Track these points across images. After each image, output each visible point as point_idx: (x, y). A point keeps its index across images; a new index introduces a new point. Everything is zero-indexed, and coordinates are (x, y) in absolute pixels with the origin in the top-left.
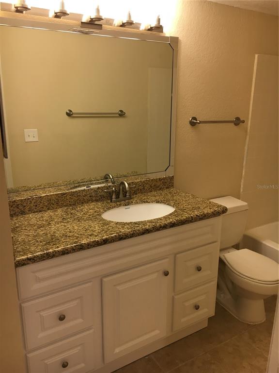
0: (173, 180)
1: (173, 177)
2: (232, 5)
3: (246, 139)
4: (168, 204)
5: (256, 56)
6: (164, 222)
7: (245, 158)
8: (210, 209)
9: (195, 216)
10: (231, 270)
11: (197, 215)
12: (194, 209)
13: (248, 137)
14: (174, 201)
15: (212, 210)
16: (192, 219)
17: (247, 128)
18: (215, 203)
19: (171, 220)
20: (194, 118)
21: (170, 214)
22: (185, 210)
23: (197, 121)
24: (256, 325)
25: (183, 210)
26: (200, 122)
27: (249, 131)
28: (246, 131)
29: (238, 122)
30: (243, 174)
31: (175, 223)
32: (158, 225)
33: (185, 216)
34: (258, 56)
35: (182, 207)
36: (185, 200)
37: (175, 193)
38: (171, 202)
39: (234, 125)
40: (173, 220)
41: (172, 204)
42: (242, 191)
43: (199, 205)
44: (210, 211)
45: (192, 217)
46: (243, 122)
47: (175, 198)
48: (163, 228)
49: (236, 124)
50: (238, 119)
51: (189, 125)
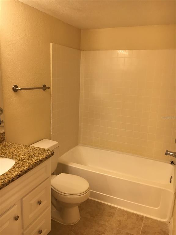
0: (5, 136)
1: (4, 133)
2: (33, 7)
3: (50, 99)
4: (6, 157)
5: (51, 44)
6: (10, 177)
7: (51, 112)
8: (43, 154)
9: (34, 163)
10: (57, 193)
11: (35, 163)
12: (30, 157)
13: (52, 98)
14: (11, 154)
15: (45, 155)
16: (33, 167)
17: (51, 92)
18: (44, 149)
19: (16, 173)
20: (16, 86)
21: (14, 167)
22: (24, 159)
23: (18, 88)
24: (76, 224)
25: (22, 160)
26: (22, 89)
27: (52, 93)
28: (51, 94)
29: (45, 88)
30: (51, 122)
31: (20, 174)
32: (6, 180)
33: (27, 166)
34: (52, 44)
35: (20, 157)
36: (19, 150)
37: (9, 146)
38: (9, 155)
39: (43, 90)
40: (17, 172)
41: (11, 157)
42: (51, 134)
43: (33, 153)
44: (44, 156)
45: (32, 165)
46: (49, 88)
47: (10, 151)
48: (11, 181)
49: (44, 90)
50: (45, 86)
51: (13, 92)
